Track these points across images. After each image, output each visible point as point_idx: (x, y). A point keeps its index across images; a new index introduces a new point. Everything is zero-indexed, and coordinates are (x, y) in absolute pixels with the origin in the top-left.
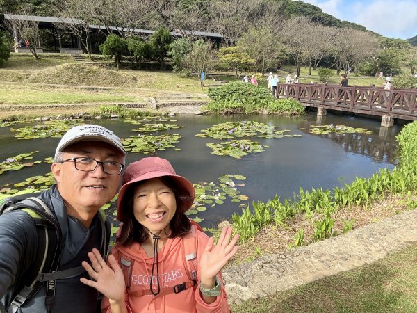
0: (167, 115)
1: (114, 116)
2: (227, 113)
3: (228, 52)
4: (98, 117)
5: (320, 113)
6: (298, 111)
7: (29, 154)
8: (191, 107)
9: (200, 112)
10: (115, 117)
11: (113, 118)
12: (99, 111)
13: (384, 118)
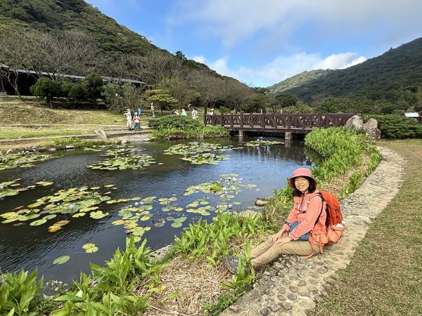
0: (120, 143)
1: (69, 147)
2: (171, 139)
3: (154, 94)
4: (53, 149)
5: (241, 135)
6: (225, 134)
7: (14, 182)
8: (139, 136)
9: (148, 139)
10: (71, 148)
11: (68, 149)
12: (52, 143)
13: (287, 133)
